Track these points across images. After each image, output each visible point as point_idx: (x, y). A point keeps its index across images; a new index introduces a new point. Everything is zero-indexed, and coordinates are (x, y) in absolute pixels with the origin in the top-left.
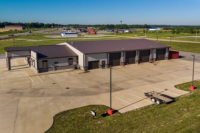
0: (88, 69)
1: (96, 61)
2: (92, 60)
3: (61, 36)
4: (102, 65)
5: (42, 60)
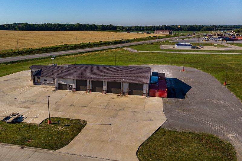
0: (58, 89)
1: (65, 84)
2: (61, 83)
3: (174, 47)
4: (70, 88)
5: (37, 77)
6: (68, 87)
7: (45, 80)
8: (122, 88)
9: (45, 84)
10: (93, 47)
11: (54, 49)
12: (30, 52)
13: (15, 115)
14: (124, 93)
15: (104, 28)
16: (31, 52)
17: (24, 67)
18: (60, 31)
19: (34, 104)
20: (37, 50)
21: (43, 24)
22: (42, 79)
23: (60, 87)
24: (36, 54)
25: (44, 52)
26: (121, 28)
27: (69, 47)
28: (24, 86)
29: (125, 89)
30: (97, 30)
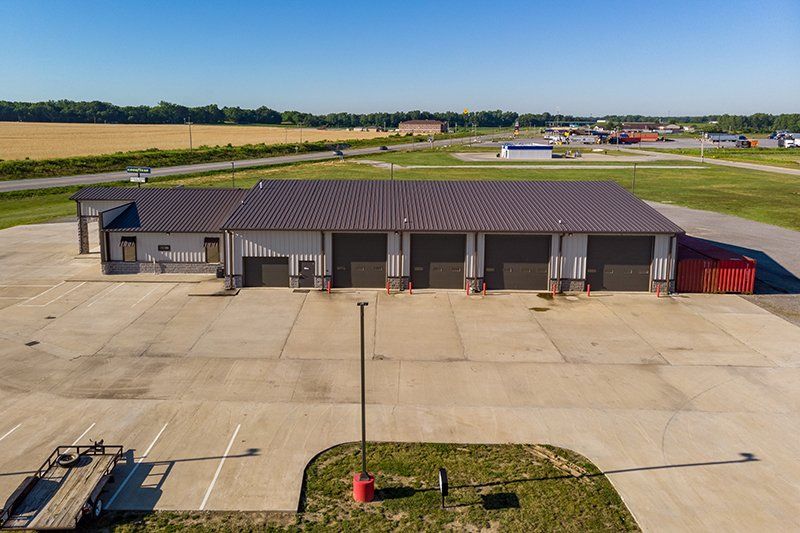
0: (241, 284)
1: (277, 257)
2: (258, 253)
3: (498, 156)
4: (300, 278)
5: (120, 235)
6: (294, 269)
7: (161, 248)
8: (554, 259)
9: (163, 266)
10: (243, 158)
11: (114, 163)
12: (23, 170)
13: (83, 460)
14: (565, 285)
15: (245, 118)
16: (29, 171)
17: (14, 213)
18: (103, 123)
19: (161, 366)
20: (51, 163)
21: (43, 103)
22: (147, 243)
23: (254, 273)
24: (49, 176)
25: (78, 173)
26: (295, 118)
27: (164, 156)
28: (53, 282)
29: (569, 267)
30: (222, 123)
